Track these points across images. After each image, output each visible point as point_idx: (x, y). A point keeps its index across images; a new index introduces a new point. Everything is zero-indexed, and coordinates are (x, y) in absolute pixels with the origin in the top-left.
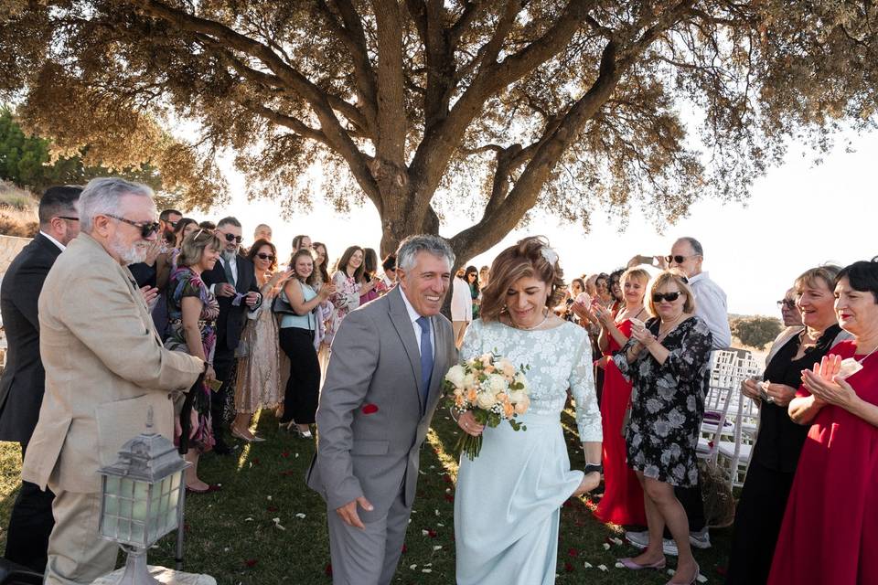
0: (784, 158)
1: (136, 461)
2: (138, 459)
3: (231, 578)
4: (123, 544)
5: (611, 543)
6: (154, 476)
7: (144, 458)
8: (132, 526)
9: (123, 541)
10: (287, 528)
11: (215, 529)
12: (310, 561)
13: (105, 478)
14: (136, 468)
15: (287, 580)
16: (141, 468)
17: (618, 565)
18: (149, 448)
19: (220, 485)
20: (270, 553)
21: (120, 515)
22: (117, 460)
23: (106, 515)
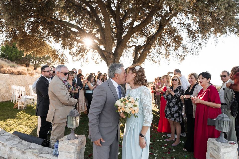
0: (206, 45)
5: (163, 136)
8: (72, 125)
16: (74, 115)
18: (74, 112)
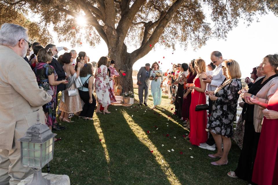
1: (34, 135)
2: (34, 134)
3: (69, 170)
4: (32, 168)
6: (42, 140)
7: (37, 133)
8: (34, 160)
9: (31, 167)
10: (86, 151)
12: (96, 162)
13: (21, 143)
14: (34, 138)
15: (89, 169)
16: (36, 138)
18: (39, 130)
19: (61, 138)
20: (81, 160)
21: (29, 157)
22: (26, 135)
23: (23, 157)
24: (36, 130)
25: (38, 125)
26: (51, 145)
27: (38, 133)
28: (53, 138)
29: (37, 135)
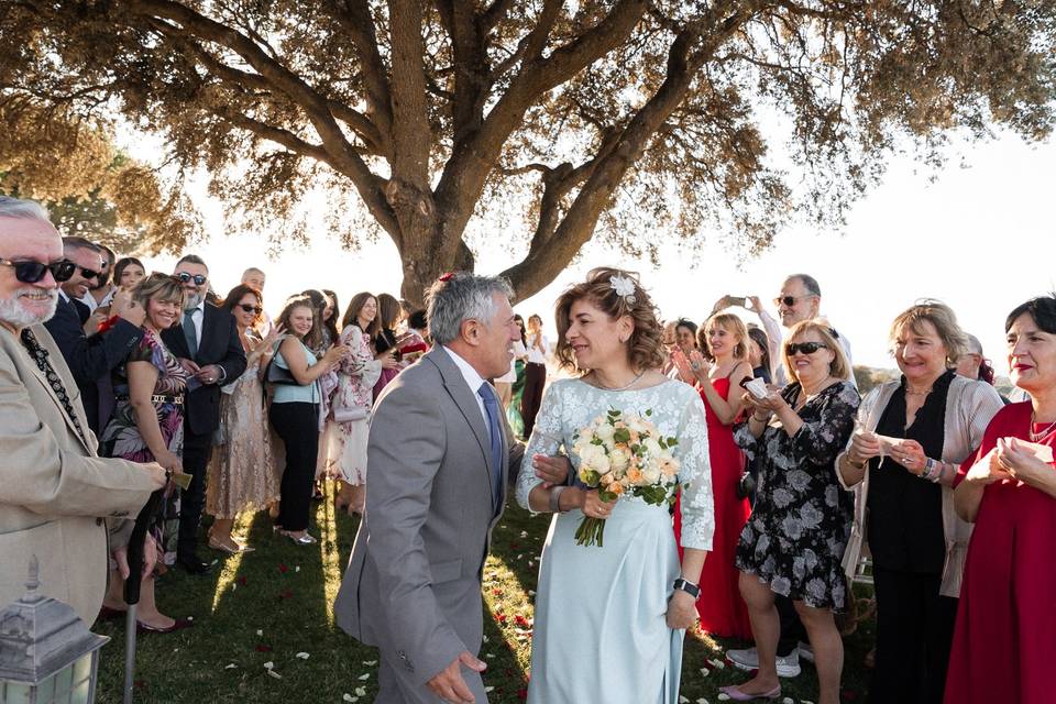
2: (10, 643)
6: (39, 669)
7: (20, 640)
10: (283, 674)
11: (182, 686)
14: (8, 659)
17: (722, 697)
24: (18, 625)
25: (30, 606)
26: (85, 680)
27: (24, 637)
28: (95, 652)
29: (23, 645)
